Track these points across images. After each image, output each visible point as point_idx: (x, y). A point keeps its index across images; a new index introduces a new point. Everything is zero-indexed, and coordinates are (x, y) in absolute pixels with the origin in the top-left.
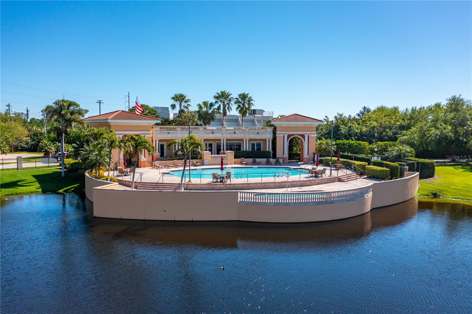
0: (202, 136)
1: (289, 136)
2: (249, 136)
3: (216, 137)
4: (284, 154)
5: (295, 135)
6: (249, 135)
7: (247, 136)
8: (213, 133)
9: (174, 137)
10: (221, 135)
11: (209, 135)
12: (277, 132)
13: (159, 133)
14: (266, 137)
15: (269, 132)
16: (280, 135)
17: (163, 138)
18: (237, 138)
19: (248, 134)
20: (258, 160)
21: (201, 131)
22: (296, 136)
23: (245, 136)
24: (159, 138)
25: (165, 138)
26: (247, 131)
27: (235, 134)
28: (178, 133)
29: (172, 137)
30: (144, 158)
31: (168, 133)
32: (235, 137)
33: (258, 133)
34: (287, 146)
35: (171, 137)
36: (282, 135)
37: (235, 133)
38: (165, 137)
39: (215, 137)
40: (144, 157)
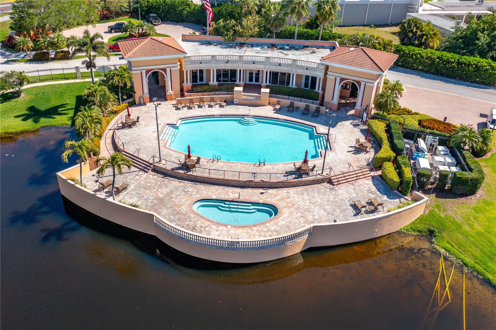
0: (241, 66)
1: (342, 80)
4: (333, 99)
5: (349, 79)
6: (297, 70)
7: (294, 70)
8: (254, 63)
9: (207, 67)
10: (264, 67)
11: (249, 65)
12: (328, 73)
13: (190, 63)
14: (317, 74)
15: (321, 69)
16: (331, 77)
17: (194, 68)
18: (282, 71)
19: (296, 68)
21: (240, 61)
22: (350, 81)
23: (291, 70)
24: (190, 68)
25: (197, 68)
26: (295, 65)
27: (280, 67)
28: (212, 62)
31: (201, 63)
32: (280, 70)
33: (307, 69)
34: (338, 91)
35: (203, 67)
36: (334, 78)
37: (280, 65)
39: (257, 68)
40: (171, 91)
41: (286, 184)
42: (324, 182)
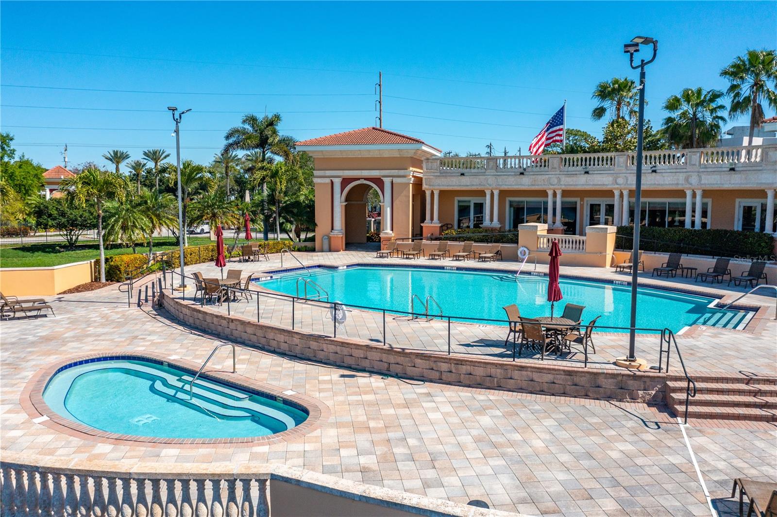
0: (556, 181)
2: (700, 180)
3: (595, 183)
6: (703, 177)
7: (694, 180)
8: (587, 173)
9: (477, 185)
10: (611, 179)
11: (574, 179)
13: (439, 174)
17: (448, 186)
18: (660, 188)
19: (699, 172)
20: (686, 260)
21: (553, 168)
23: (687, 179)
24: (438, 185)
25: (453, 186)
26: (695, 165)
27: (654, 174)
28: (487, 174)
29: (473, 185)
30: (389, 231)
31: (463, 174)
32: (655, 184)
33: (732, 169)
35: (468, 184)
37: (654, 171)
38: (454, 184)
39: (593, 185)
40: (392, 230)
41: (444, 367)
42: (634, 399)
